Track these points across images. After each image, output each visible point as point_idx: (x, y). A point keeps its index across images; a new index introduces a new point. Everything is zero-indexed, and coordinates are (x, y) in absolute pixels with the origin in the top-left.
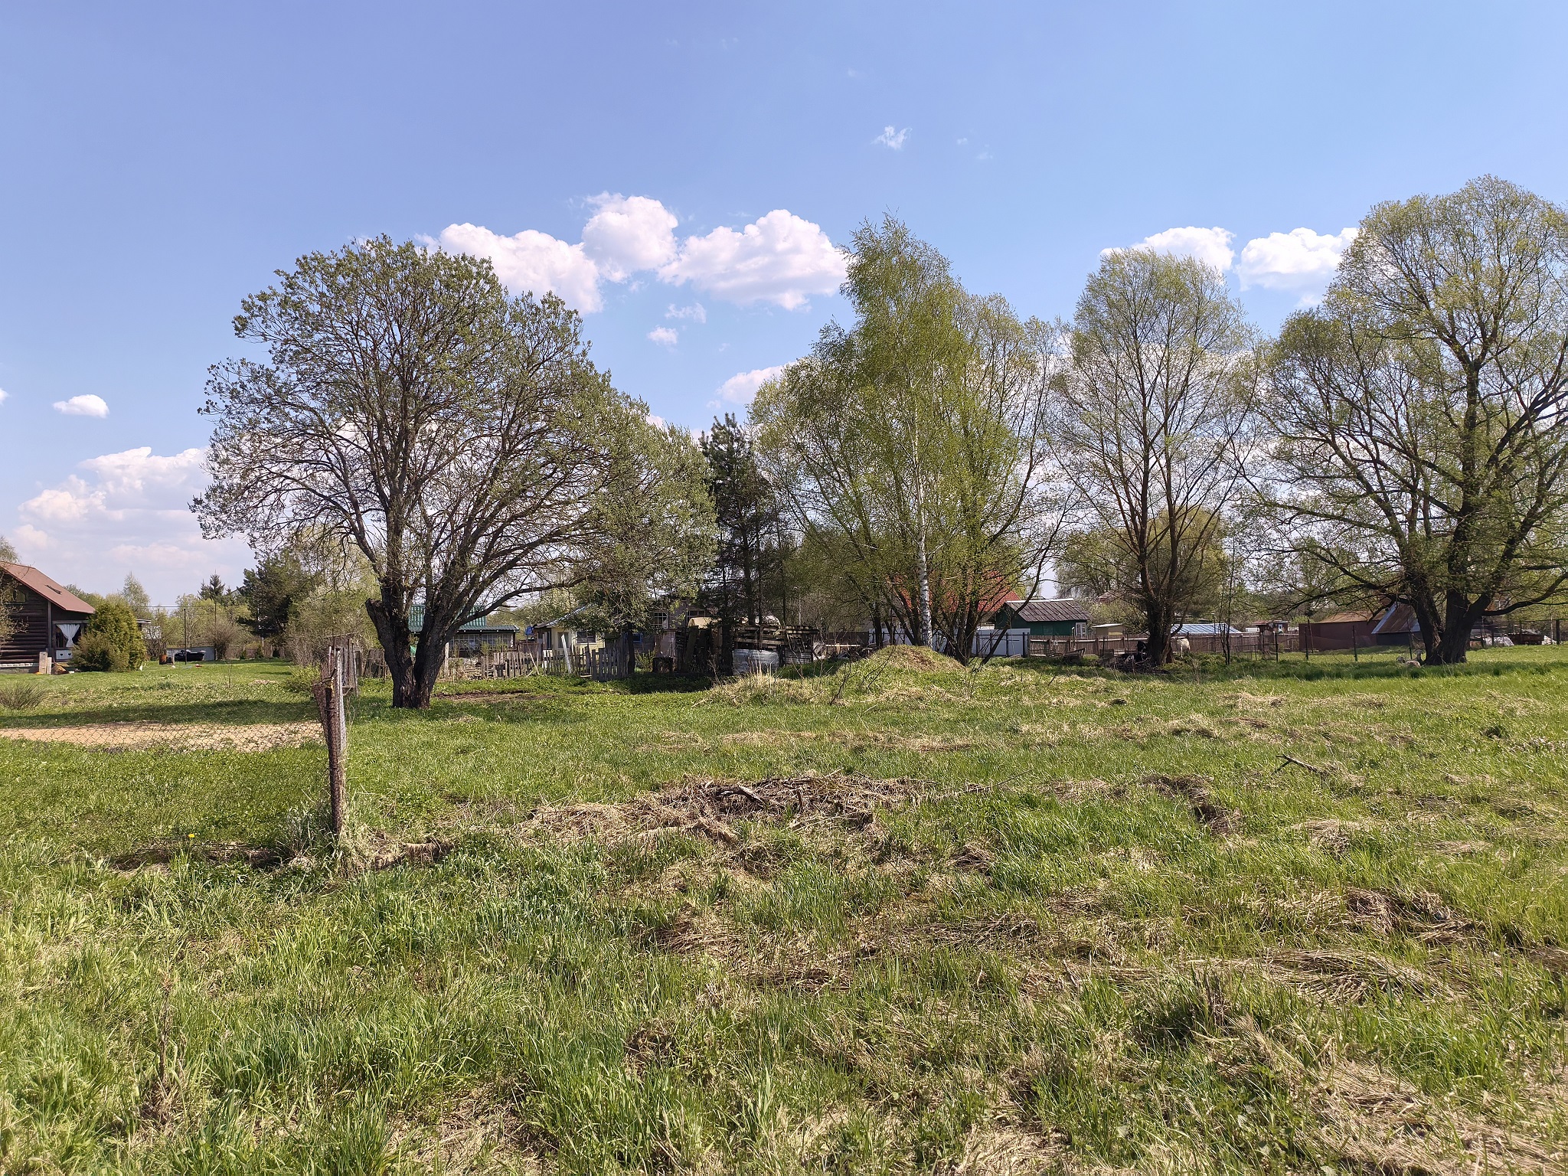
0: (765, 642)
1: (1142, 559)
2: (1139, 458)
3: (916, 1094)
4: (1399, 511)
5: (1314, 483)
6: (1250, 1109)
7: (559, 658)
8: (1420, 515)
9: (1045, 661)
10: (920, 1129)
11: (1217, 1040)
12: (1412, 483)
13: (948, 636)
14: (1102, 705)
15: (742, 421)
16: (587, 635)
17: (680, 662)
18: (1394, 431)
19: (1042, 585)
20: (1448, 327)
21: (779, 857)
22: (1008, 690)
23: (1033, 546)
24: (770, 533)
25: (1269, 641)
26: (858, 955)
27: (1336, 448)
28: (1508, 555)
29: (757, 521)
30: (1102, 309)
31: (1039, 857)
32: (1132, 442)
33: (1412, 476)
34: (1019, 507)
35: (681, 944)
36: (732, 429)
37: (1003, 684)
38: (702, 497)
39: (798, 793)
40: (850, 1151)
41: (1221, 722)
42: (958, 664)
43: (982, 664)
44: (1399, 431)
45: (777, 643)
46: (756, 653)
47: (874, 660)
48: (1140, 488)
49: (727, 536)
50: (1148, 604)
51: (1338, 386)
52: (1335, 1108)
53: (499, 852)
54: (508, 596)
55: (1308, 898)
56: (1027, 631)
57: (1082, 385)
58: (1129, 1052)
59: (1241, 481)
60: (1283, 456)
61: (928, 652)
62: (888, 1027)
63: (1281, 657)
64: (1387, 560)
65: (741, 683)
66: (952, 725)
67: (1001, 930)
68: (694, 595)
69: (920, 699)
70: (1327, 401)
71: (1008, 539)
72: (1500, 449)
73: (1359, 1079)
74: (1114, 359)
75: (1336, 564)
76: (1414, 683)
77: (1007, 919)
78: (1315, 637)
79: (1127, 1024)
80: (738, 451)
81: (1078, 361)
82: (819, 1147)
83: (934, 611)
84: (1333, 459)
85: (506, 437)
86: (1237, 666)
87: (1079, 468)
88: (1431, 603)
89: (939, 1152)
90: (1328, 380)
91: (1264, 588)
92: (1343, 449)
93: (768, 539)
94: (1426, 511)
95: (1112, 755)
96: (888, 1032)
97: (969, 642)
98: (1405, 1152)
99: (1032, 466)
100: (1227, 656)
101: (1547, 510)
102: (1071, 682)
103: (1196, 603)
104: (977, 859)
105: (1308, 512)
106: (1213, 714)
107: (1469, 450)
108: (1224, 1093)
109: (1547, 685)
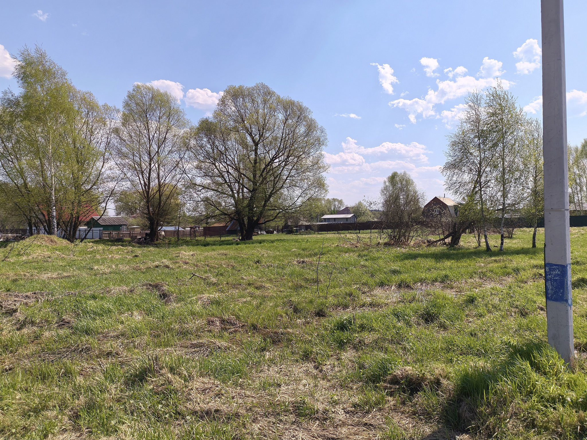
1: (148, 202)
2: (147, 164)
4: (234, 189)
5: (209, 178)
6: (164, 402)
8: (241, 191)
9: (108, 241)
11: (155, 379)
12: (238, 180)
13: (65, 231)
14: (129, 257)
18: (233, 162)
19: (108, 211)
20: (250, 130)
22: (91, 253)
23: (104, 195)
25: (193, 233)
26: (3, 372)
27: (216, 166)
28: (265, 205)
30: (133, 106)
31: (95, 319)
32: (145, 158)
33: (239, 178)
34: (98, 179)
37: (88, 250)
41: (173, 263)
42: (69, 242)
43: (80, 242)
44: (235, 163)
47: (27, 241)
48: (148, 175)
50: (150, 219)
51: (217, 145)
52: (193, 395)
55: (195, 323)
56: (102, 229)
57: (125, 133)
58: (122, 391)
59: (184, 175)
60: (199, 168)
61: (54, 237)
63: (196, 239)
64: (231, 205)
66: (64, 268)
67: (74, 351)
69: (49, 257)
70: (213, 150)
71: (94, 192)
72: (263, 171)
73: (202, 383)
74: (139, 125)
75: (215, 206)
76: (237, 246)
77: (78, 346)
78: (209, 231)
79: (122, 380)
81: (124, 124)
83: (58, 220)
84: (215, 170)
86: (181, 242)
87: (124, 166)
88: (243, 220)
90: (214, 143)
91: (191, 214)
92: (218, 167)
94: (243, 190)
95: (131, 276)
96: (13, 403)
97: (74, 233)
98: (213, 405)
99: (104, 163)
100: (178, 238)
101: (275, 192)
102: (118, 249)
103: (168, 219)
104: (68, 323)
105: (207, 188)
106: (171, 259)
107: (255, 171)
108: (155, 398)
109: (273, 246)
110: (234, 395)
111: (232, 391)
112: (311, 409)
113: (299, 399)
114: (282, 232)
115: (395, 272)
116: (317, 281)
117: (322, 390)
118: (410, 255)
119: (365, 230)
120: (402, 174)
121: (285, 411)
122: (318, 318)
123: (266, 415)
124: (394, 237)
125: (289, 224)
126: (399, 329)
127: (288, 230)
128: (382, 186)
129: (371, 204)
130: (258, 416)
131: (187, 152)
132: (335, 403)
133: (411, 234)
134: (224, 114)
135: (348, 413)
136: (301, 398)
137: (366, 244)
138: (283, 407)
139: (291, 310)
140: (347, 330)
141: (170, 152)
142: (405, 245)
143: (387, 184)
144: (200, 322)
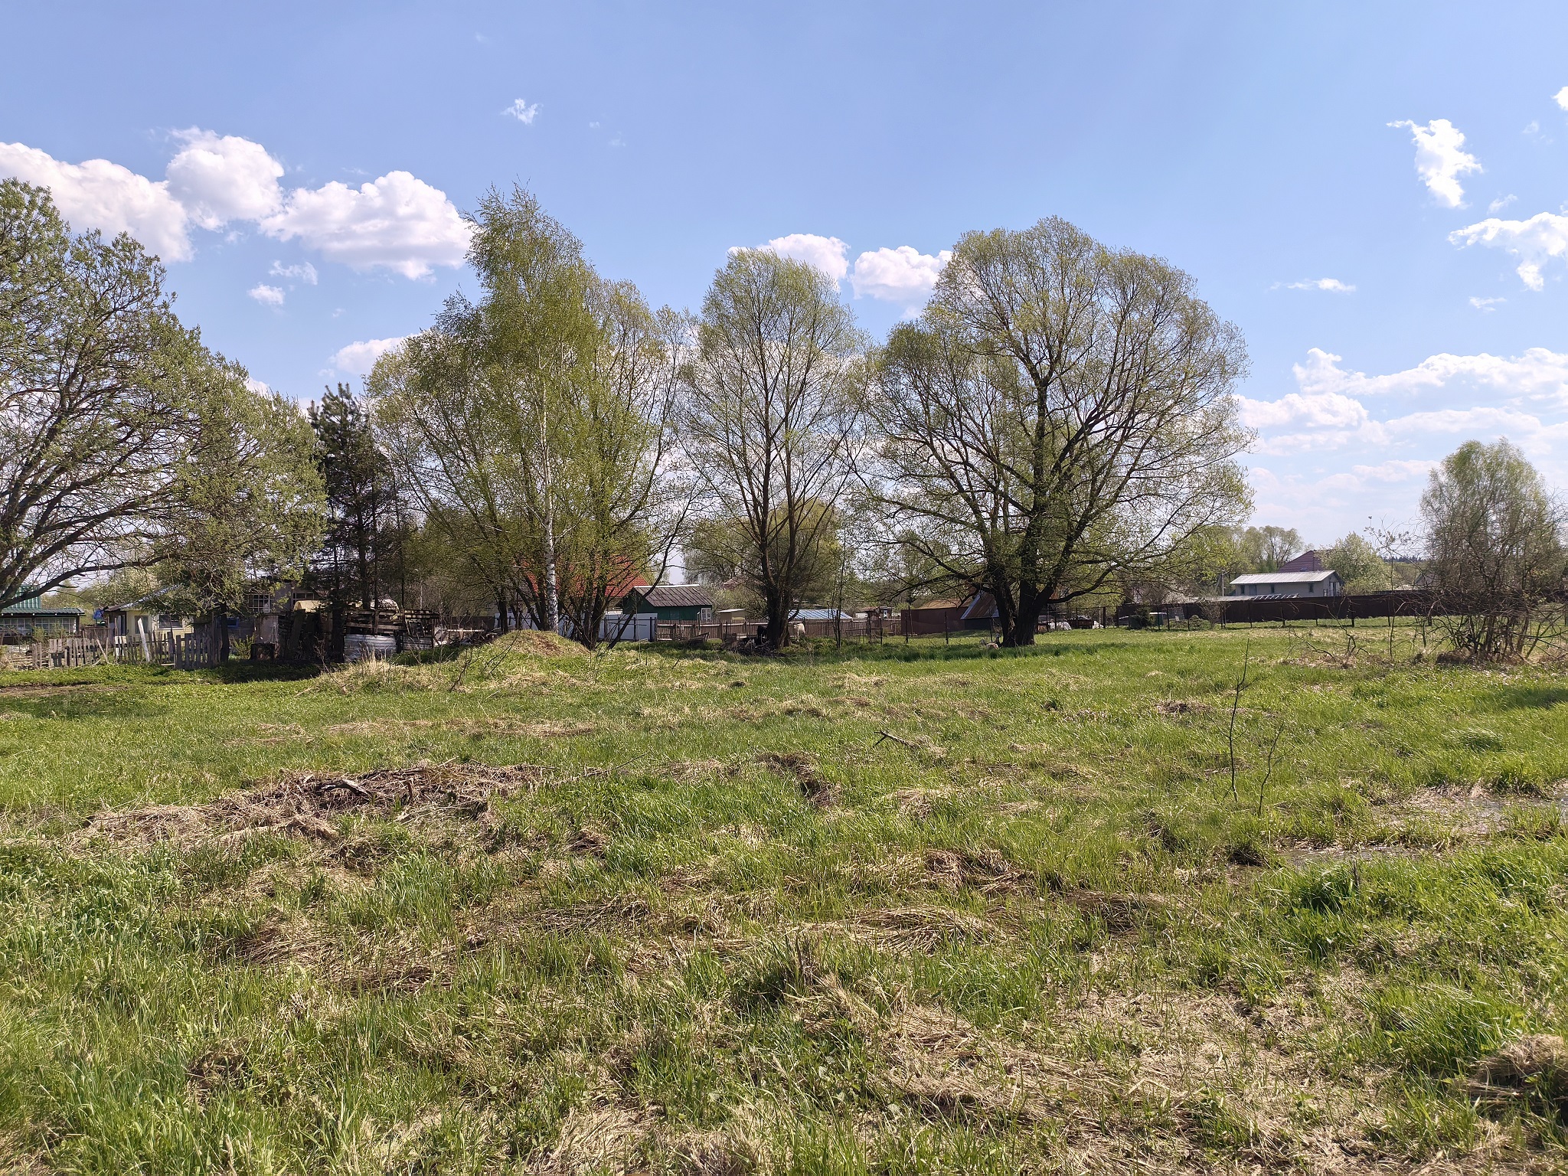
0: (382, 627)
1: (763, 547)
2: (761, 451)
3: (515, 1085)
4: (984, 509)
5: (915, 481)
6: (830, 1060)
7: (134, 645)
8: (1001, 513)
9: (670, 645)
10: (516, 1120)
11: (805, 999)
12: (994, 484)
13: (574, 621)
14: (722, 687)
15: (359, 393)
16: (171, 618)
17: (283, 647)
18: (980, 437)
19: (668, 570)
20: (1024, 348)
21: (385, 851)
22: (633, 674)
23: (660, 532)
24: (388, 512)
25: (875, 625)
26: (464, 948)
27: (934, 450)
28: (1067, 550)
29: (374, 499)
30: (728, 305)
31: (653, 837)
32: (755, 436)
33: (995, 479)
34: (646, 494)
35: (264, 954)
36: (345, 401)
37: (628, 668)
38: (311, 473)
39: (407, 784)
40: (439, 1154)
41: (829, 702)
42: (584, 649)
43: (608, 648)
44: (984, 436)
45: (394, 628)
46: (371, 639)
47: (498, 645)
48: (762, 480)
49: (339, 514)
50: (768, 590)
51: (936, 394)
52: (903, 1050)
53: (42, 866)
54: (67, 575)
55: (894, 862)
56: (654, 615)
57: (708, 376)
58: (726, 1019)
59: (853, 476)
60: (888, 454)
61: (554, 637)
62: (491, 1020)
63: (884, 641)
64: (974, 552)
65: (352, 670)
66: (575, 710)
67: (612, 912)
68: (298, 578)
69: (544, 684)
70: (926, 406)
71: (636, 525)
72: (1062, 457)
73: (924, 1021)
74: (740, 354)
75: (932, 555)
76: (992, 663)
77: (619, 901)
78: (916, 622)
79: (726, 993)
80: (353, 424)
81: (705, 354)
82: (406, 1154)
83: (561, 595)
84: (931, 460)
85: (64, 393)
86: (847, 649)
87: (705, 457)
88: (1008, 591)
89: (534, 1142)
90: (927, 388)
91: (871, 577)
92: (939, 451)
93: (384, 519)
94: (1005, 509)
95: (729, 736)
96: (490, 1025)
97: (596, 626)
98: (958, 1082)
99: (660, 454)
100: (838, 640)
101: (1097, 512)
102: (694, 666)
103: (812, 590)
104: (592, 842)
105: (910, 508)
106: (823, 694)
107: (1039, 457)
108: (808, 1047)
109: (1094, 663)
110: (1010, 1061)
111: (1005, 1052)
112: (1238, 1130)
113: (1198, 1095)
114: (1117, 625)
115: (1479, 744)
116: (1229, 763)
117: (1266, 1076)
118: (1529, 692)
119: (1371, 619)
120: (1496, 448)
121: (1156, 1125)
122: (1237, 867)
123: (1103, 1129)
124: (1472, 638)
125: (1136, 600)
126: (1511, 917)
127: (1132, 617)
128: (1426, 487)
129: (1393, 540)
130: (1082, 1128)
131: (860, 417)
132: (1313, 1121)
133: (1532, 630)
134: (956, 310)
135: (1355, 1155)
136: (1206, 1093)
137: (1375, 659)
138: (1153, 1113)
139: (1156, 842)
140: (1335, 911)
141: (818, 417)
142: (1510, 661)
143: (1443, 479)
144: (909, 861)
